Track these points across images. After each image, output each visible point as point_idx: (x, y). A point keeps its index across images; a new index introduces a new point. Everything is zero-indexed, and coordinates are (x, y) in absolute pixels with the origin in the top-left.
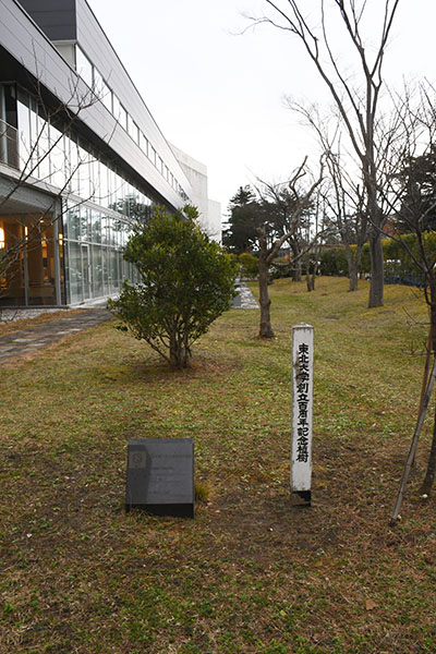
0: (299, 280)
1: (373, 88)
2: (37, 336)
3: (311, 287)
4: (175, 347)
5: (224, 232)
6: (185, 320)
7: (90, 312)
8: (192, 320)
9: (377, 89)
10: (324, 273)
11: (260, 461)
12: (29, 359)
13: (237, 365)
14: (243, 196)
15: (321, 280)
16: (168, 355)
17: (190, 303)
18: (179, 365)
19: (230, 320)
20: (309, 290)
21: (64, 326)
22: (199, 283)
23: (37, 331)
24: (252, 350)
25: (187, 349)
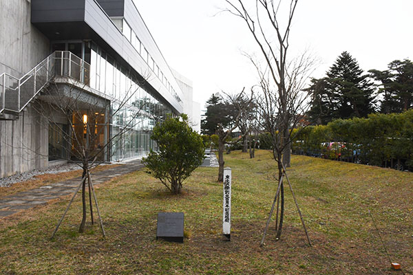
0: (246, 151)
1: (283, 49)
2: (98, 177)
3: (252, 156)
4: (174, 183)
5: (202, 121)
6: (180, 169)
7: (124, 166)
8: (182, 170)
9: (286, 49)
10: (261, 148)
11: (212, 228)
12: (97, 188)
13: (205, 193)
14: (214, 99)
15: (258, 152)
16: (170, 187)
17: (183, 161)
18: (175, 191)
19: (204, 173)
20: (251, 158)
21: (112, 173)
22: (187, 151)
23: (97, 175)
24: (214, 187)
25: (180, 183)
